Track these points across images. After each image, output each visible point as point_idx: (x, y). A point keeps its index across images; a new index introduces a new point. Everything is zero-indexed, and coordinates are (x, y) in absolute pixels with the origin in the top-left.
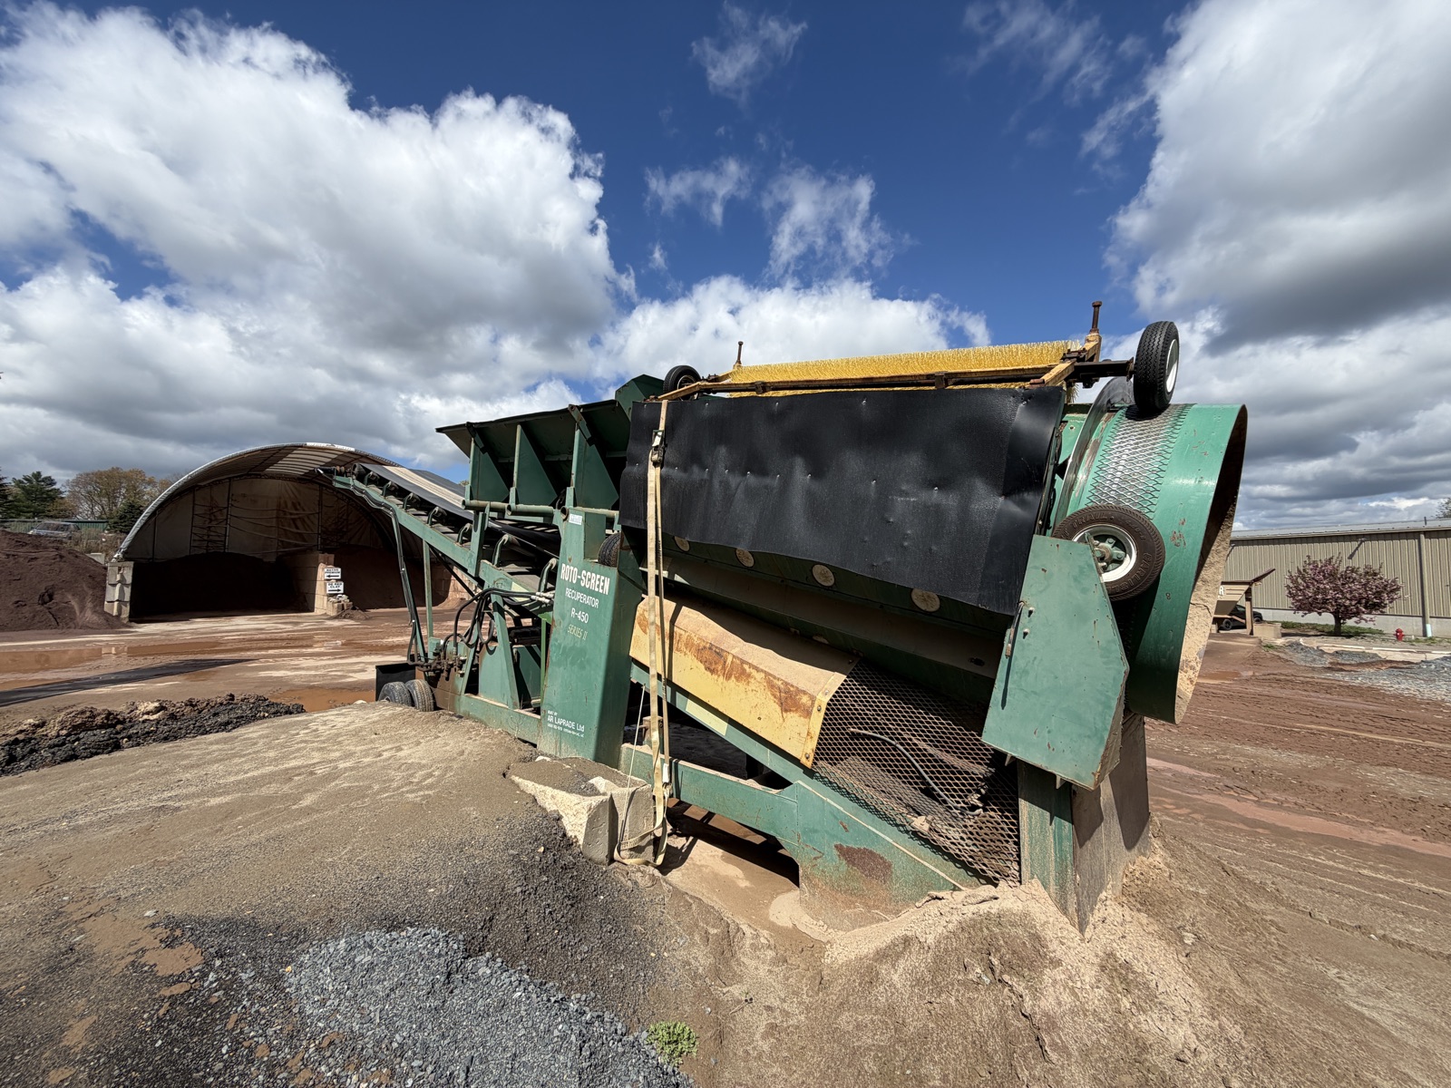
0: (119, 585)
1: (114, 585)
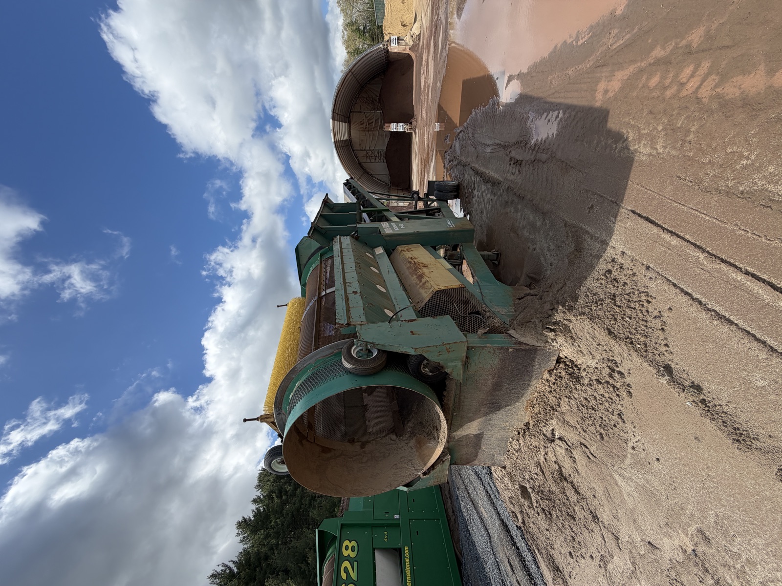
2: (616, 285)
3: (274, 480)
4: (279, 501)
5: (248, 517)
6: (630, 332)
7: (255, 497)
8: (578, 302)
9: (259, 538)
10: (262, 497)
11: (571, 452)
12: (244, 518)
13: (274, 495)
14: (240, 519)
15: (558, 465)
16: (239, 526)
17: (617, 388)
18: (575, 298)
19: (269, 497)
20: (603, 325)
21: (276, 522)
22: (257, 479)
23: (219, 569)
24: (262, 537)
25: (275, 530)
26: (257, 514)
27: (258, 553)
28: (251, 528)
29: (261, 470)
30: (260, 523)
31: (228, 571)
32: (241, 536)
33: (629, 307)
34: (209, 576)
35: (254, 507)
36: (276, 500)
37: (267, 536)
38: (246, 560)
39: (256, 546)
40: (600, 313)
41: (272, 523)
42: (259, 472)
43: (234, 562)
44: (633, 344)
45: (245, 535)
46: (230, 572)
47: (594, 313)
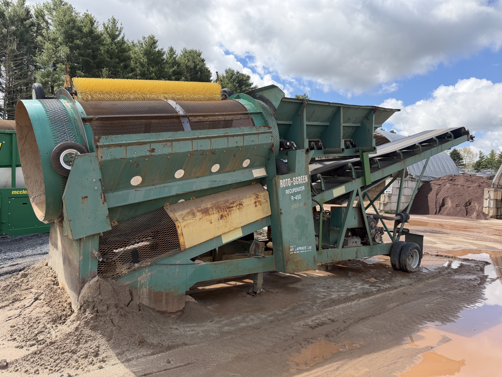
0: (488, 199)
1: (487, 199)
2: (82, 357)
3: (189, 66)
4: (170, 74)
5: (157, 45)
6: (43, 355)
7: (174, 49)
8: (90, 330)
9: (141, 58)
10: (174, 56)
11: (21, 308)
12: (157, 42)
13: (175, 68)
14: (156, 38)
15: (23, 299)
16: (151, 38)
17: (28, 341)
18: (94, 328)
19: (175, 63)
20: (60, 341)
21: (152, 72)
22: (192, 49)
23: (119, 26)
24: (142, 60)
25: (146, 72)
26: (160, 53)
27: (129, 58)
28: (148, 49)
29: (199, 52)
30: (152, 57)
31: (117, 33)
32: (143, 41)
33: (59, 358)
34: (114, 17)
35: (166, 50)
36: (171, 70)
37: (142, 65)
38: (125, 48)
39: (135, 55)
40: (69, 341)
41: (151, 69)
42: (198, 50)
43: (123, 38)
44: (34, 354)
45: (143, 44)
46: (116, 35)
47: (71, 337)
